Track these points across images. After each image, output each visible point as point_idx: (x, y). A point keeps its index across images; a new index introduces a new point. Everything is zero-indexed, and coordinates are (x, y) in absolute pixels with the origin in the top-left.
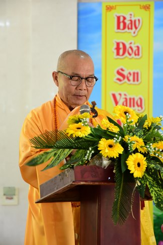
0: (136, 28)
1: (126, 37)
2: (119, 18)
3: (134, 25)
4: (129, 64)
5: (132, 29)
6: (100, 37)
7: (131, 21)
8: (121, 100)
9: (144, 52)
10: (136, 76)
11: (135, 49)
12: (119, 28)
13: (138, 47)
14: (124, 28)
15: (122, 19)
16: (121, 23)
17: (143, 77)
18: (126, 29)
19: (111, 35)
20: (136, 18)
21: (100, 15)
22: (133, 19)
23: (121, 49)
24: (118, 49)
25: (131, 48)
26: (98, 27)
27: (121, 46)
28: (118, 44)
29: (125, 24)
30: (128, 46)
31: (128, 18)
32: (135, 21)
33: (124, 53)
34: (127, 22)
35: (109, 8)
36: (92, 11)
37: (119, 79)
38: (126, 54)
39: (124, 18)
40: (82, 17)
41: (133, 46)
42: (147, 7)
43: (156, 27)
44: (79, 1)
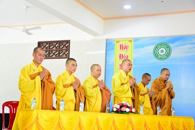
0: (127, 49)
1: (123, 52)
2: (121, 45)
3: (126, 47)
5: (125, 49)
6: (114, 53)
7: (125, 46)
11: (126, 56)
12: (120, 49)
13: (127, 56)
14: (122, 49)
15: (122, 46)
16: (122, 47)
18: (123, 49)
19: (118, 51)
20: (127, 45)
21: (114, 44)
22: (126, 45)
23: (121, 56)
24: (120, 56)
25: (125, 56)
26: (113, 49)
27: (121, 55)
28: (120, 55)
29: (123, 47)
30: (124, 55)
31: (124, 45)
32: (126, 46)
33: (122, 58)
34: (124, 47)
35: (117, 42)
36: (111, 43)
37: (120, 68)
38: (123, 58)
39: (123, 45)
40: (108, 45)
41: (125, 55)
42: (131, 41)
43: (134, 48)
44: (107, 40)
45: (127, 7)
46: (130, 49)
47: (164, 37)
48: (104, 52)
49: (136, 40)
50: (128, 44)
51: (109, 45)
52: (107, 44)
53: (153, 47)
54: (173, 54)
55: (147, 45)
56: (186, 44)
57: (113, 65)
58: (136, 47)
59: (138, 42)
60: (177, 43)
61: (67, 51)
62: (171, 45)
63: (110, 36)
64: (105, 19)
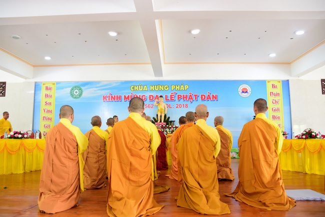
1: (48, 92)
3: (50, 89)
4: (48, 100)
6: (41, 92)
8: (46, 111)
9: (53, 96)
10: (50, 103)
11: (50, 96)
12: (46, 90)
16: (47, 88)
17: (52, 104)
18: (48, 90)
19: (44, 92)
21: (41, 86)
22: (50, 87)
23: (47, 96)
26: (41, 90)
28: (46, 94)
35: (44, 84)
36: (39, 85)
37: (45, 105)
42: (54, 84)
43: (56, 89)
44: (36, 83)
45: (48, 58)
46: (53, 91)
47: (78, 82)
48: (33, 92)
49: (58, 83)
50: (52, 86)
51: (37, 86)
52: (35, 86)
53: (70, 89)
54: (84, 95)
55: (66, 87)
56: (92, 88)
57: (40, 102)
58: (58, 89)
59: (59, 85)
60: (86, 87)
61: (3, 90)
62: (83, 88)
63: (38, 80)
64: (34, 66)
